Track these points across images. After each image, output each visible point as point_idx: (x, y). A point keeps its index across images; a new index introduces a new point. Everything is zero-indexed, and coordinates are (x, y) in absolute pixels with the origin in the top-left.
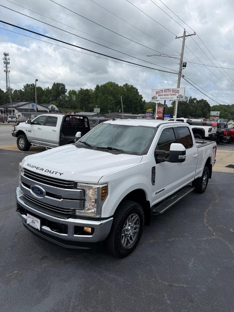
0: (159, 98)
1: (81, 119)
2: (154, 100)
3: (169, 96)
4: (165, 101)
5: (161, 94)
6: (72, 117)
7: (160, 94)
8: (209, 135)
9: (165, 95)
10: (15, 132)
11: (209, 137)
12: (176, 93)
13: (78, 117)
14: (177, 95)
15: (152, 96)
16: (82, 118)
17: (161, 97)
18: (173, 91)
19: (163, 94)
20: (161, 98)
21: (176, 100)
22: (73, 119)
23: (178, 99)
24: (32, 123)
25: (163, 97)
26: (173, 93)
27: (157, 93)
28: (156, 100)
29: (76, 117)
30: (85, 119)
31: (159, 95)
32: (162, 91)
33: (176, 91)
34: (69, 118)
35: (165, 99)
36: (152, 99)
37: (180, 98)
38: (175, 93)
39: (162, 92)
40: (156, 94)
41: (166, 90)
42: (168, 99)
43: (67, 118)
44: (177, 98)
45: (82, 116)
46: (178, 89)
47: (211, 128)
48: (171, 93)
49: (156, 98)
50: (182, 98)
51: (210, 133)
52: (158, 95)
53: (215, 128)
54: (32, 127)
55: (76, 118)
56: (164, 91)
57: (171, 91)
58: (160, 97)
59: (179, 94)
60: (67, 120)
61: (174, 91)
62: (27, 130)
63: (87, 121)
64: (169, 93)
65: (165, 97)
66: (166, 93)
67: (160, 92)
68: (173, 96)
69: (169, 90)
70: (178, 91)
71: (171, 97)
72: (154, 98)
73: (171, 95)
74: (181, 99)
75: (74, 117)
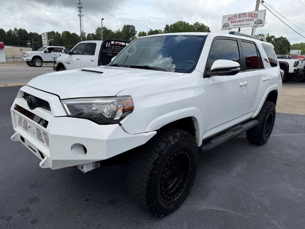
0: (231, 25)
2: (225, 28)
3: (245, 23)
4: (239, 28)
5: (235, 20)
6: (115, 43)
7: (233, 20)
8: (295, 70)
9: (239, 21)
10: (56, 65)
11: (294, 73)
14: (255, 19)
15: (224, 24)
17: (235, 24)
18: (250, 15)
19: (237, 20)
21: (254, 26)
22: (116, 47)
23: (256, 25)
24: (71, 53)
25: (237, 23)
26: (249, 18)
27: (229, 19)
28: (228, 28)
29: (120, 43)
31: (231, 22)
32: (235, 16)
33: (254, 15)
34: (110, 44)
36: (223, 27)
37: (258, 24)
38: (252, 18)
39: (235, 17)
40: (228, 21)
41: (240, 15)
42: (243, 26)
43: (107, 43)
44: (255, 23)
46: (256, 13)
47: (298, 62)
48: (247, 18)
49: (228, 26)
50: (261, 23)
51: (296, 68)
52: (230, 21)
53: (302, 62)
54: (70, 57)
55: (121, 45)
56: (238, 16)
57: (248, 15)
58: (233, 24)
59: (258, 19)
60: (107, 46)
61: (251, 15)
62: (66, 62)
64: (245, 19)
65: (240, 23)
66: (240, 19)
67: (233, 18)
68: (249, 22)
69: (244, 15)
70: (256, 15)
71: (247, 23)
72: (225, 26)
73: (247, 20)
74: (260, 24)
75: (117, 44)
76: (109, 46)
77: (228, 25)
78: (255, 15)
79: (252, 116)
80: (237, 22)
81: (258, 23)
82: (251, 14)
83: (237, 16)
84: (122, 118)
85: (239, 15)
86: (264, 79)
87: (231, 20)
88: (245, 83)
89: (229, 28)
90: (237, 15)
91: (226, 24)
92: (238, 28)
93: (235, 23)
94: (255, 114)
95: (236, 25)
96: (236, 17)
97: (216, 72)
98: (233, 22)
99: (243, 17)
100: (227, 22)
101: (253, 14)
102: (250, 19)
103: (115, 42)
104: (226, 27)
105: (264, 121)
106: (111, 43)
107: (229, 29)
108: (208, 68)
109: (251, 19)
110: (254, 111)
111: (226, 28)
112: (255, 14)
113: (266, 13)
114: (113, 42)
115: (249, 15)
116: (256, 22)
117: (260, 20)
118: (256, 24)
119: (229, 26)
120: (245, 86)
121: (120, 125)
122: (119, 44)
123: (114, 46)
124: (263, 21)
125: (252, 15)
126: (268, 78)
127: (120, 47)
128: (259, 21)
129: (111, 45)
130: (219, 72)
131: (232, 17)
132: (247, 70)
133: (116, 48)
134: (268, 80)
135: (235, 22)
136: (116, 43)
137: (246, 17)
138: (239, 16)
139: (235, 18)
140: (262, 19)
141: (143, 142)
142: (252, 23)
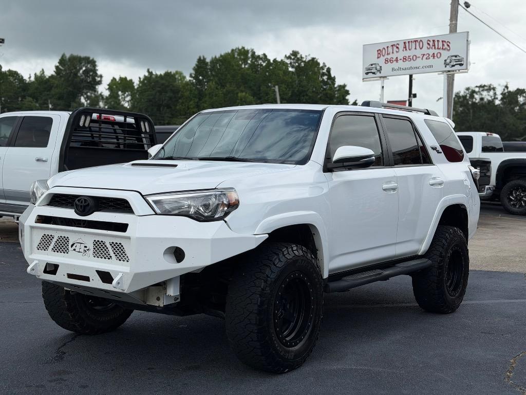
0: (387, 69)
1: (130, 125)
2: (371, 75)
3: (419, 62)
4: (411, 76)
5: (394, 56)
6: (100, 117)
7: (389, 57)
9: (405, 59)
12: (441, 51)
13: (120, 119)
14: (445, 55)
15: (367, 65)
16: (131, 120)
17: (395, 65)
18: (431, 45)
19: (401, 55)
20: (393, 69)
21: (443, 72)
22: (103, 126)
23: (448, 68)
25: (401, 64)
26: (431, 52)
27: (380, 52)
28: (378, 74)
29: (111, 117)
30: (142, 123)
31: (387, 61)
32: (395, 46)
33: (441, 44)
34: (88, 119)
35: (410, 72)
36: (367, 74)
37: (453, 66)
38: (436, 51)
39: (395, 48)
40: (378, 57)
41: (407, 44)
42: (418, 70)
43: (83, 118)
44: (446, 64)
45: (131, 115)
48: (425, 50)
49: (380, 71)
50: (461, 65)
52: (382, 59)
55: (114, 123)
56: (401, 46)
57: (426, 45)
58: (390, 66)
59: (452, 53)
60: (81, 124)
61: (433, 43)
63: (148, 131)
64: (418, 52)
65: (407, 64)
66: (407, 53)
67: (390, 50)
68: (431, 61)
69: (417, 44)
70: (446, 45)
71: (426, 62)
72: (371, 71)
73: (425, 57)
74: (457, 67)
75: (105, 119)
76: (87, 125)
77: (378, 68)
78: (443, 45)
79: (418, 251)
80: (400, 62)
81: (452, 64)
82: (434, 41)
83: (399, 47)
84: (227, 214)
85: (405, 43)
86: (432, 182)
87: (386, 56)
88: (393, 185)
89: (381, 75)
90: (398, 44)
91: (374, 66)
92: (408, 76)
93: (395, 62)
94: (423, 247)
95: (400, 69)
96: (397, 48)
97: (341, 164)
98: (391, 61)
99: (416, 48)
100: (375, 61)
101: (438, 41)
102: (431, 54)
103: (100, 114)
104: (374, 73)
105: (441, 261)
106: (91, 116)
107: (380, 77)
108: (328, 157)
109: (435, 55)
110: (421, 241)
111: (374, 75)
112: (443, 41)
113: (469, 39)
114: (95, 116)
115: (429, 44)
116: (448, 61)
117: (456, 56)
118: (448, 66)
119: (382, 72)
120: (394, 189)
121: (226, 222)
122: (109, 119)
123: (97, 125)
124: (465, 60)
125: (436, 43)
126: (438, 180)
127: (110, 126)
128: (454, 58)
129: (92, 121)
130: (345, 164)
131: (387, 47)
132: (396, 166)
133: (102, 130)
134: (440, 184)
135: (397, 60)
136: (102, 118)
137: (421, 49)
138: (405, 47)
139: (395, 52)
140: (462, 55)
141: (253, 246)
142: (439, 63)
